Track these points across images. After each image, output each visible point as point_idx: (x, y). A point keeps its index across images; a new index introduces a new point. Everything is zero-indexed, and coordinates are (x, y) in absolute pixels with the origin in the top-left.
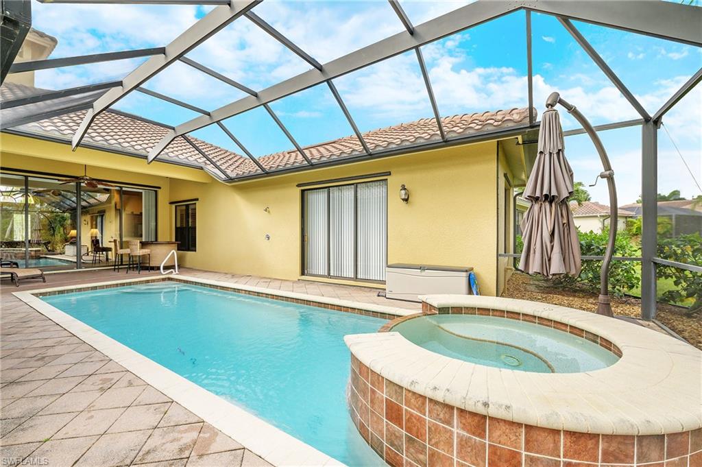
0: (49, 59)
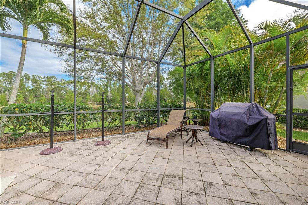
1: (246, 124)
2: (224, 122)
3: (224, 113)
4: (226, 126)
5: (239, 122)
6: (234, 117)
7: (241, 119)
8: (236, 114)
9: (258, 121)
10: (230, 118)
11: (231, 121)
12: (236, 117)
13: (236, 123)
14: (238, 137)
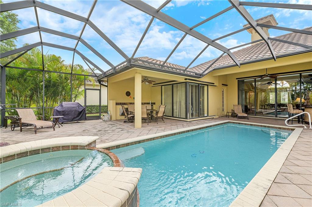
0: (276, 26)
1: (79, 111)
2: (67, 112)
3: (67, 108)
4: (68, 114)
5: (76, 111)
6: (72, 109)
7: (77, 109)
8: (73, 107)
9: (83, 109)
10: (71, 110)
11: (71, 111)
12: (74, 109)
13: (74, 112)
14: (74, 118)
